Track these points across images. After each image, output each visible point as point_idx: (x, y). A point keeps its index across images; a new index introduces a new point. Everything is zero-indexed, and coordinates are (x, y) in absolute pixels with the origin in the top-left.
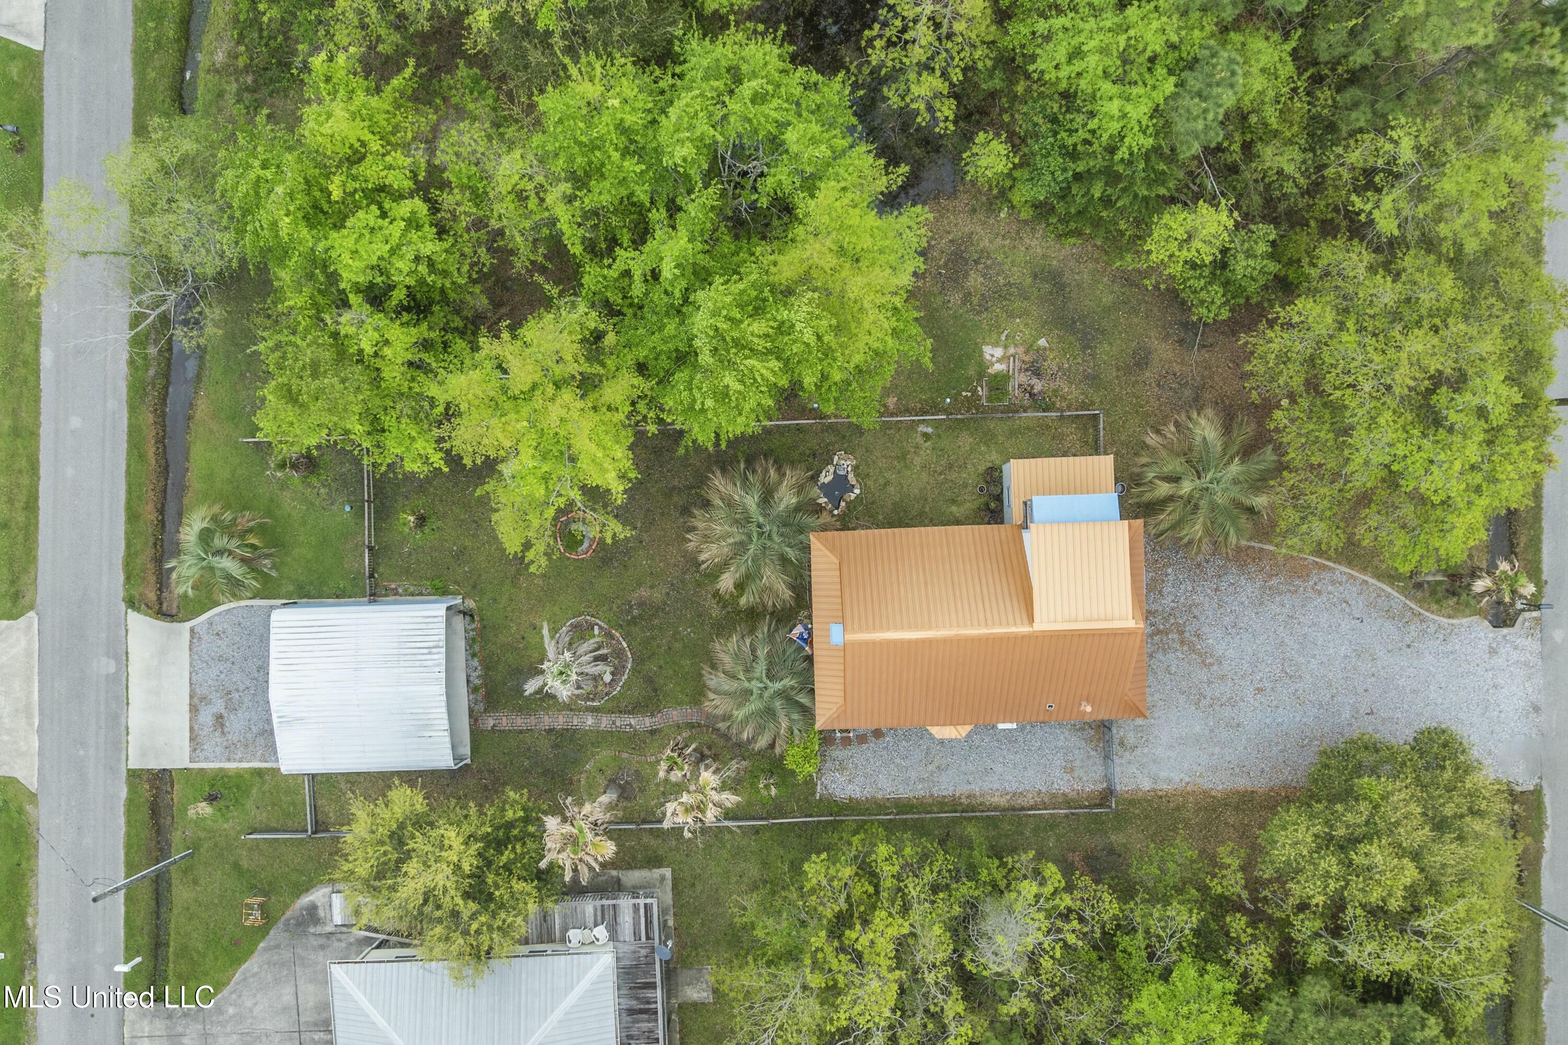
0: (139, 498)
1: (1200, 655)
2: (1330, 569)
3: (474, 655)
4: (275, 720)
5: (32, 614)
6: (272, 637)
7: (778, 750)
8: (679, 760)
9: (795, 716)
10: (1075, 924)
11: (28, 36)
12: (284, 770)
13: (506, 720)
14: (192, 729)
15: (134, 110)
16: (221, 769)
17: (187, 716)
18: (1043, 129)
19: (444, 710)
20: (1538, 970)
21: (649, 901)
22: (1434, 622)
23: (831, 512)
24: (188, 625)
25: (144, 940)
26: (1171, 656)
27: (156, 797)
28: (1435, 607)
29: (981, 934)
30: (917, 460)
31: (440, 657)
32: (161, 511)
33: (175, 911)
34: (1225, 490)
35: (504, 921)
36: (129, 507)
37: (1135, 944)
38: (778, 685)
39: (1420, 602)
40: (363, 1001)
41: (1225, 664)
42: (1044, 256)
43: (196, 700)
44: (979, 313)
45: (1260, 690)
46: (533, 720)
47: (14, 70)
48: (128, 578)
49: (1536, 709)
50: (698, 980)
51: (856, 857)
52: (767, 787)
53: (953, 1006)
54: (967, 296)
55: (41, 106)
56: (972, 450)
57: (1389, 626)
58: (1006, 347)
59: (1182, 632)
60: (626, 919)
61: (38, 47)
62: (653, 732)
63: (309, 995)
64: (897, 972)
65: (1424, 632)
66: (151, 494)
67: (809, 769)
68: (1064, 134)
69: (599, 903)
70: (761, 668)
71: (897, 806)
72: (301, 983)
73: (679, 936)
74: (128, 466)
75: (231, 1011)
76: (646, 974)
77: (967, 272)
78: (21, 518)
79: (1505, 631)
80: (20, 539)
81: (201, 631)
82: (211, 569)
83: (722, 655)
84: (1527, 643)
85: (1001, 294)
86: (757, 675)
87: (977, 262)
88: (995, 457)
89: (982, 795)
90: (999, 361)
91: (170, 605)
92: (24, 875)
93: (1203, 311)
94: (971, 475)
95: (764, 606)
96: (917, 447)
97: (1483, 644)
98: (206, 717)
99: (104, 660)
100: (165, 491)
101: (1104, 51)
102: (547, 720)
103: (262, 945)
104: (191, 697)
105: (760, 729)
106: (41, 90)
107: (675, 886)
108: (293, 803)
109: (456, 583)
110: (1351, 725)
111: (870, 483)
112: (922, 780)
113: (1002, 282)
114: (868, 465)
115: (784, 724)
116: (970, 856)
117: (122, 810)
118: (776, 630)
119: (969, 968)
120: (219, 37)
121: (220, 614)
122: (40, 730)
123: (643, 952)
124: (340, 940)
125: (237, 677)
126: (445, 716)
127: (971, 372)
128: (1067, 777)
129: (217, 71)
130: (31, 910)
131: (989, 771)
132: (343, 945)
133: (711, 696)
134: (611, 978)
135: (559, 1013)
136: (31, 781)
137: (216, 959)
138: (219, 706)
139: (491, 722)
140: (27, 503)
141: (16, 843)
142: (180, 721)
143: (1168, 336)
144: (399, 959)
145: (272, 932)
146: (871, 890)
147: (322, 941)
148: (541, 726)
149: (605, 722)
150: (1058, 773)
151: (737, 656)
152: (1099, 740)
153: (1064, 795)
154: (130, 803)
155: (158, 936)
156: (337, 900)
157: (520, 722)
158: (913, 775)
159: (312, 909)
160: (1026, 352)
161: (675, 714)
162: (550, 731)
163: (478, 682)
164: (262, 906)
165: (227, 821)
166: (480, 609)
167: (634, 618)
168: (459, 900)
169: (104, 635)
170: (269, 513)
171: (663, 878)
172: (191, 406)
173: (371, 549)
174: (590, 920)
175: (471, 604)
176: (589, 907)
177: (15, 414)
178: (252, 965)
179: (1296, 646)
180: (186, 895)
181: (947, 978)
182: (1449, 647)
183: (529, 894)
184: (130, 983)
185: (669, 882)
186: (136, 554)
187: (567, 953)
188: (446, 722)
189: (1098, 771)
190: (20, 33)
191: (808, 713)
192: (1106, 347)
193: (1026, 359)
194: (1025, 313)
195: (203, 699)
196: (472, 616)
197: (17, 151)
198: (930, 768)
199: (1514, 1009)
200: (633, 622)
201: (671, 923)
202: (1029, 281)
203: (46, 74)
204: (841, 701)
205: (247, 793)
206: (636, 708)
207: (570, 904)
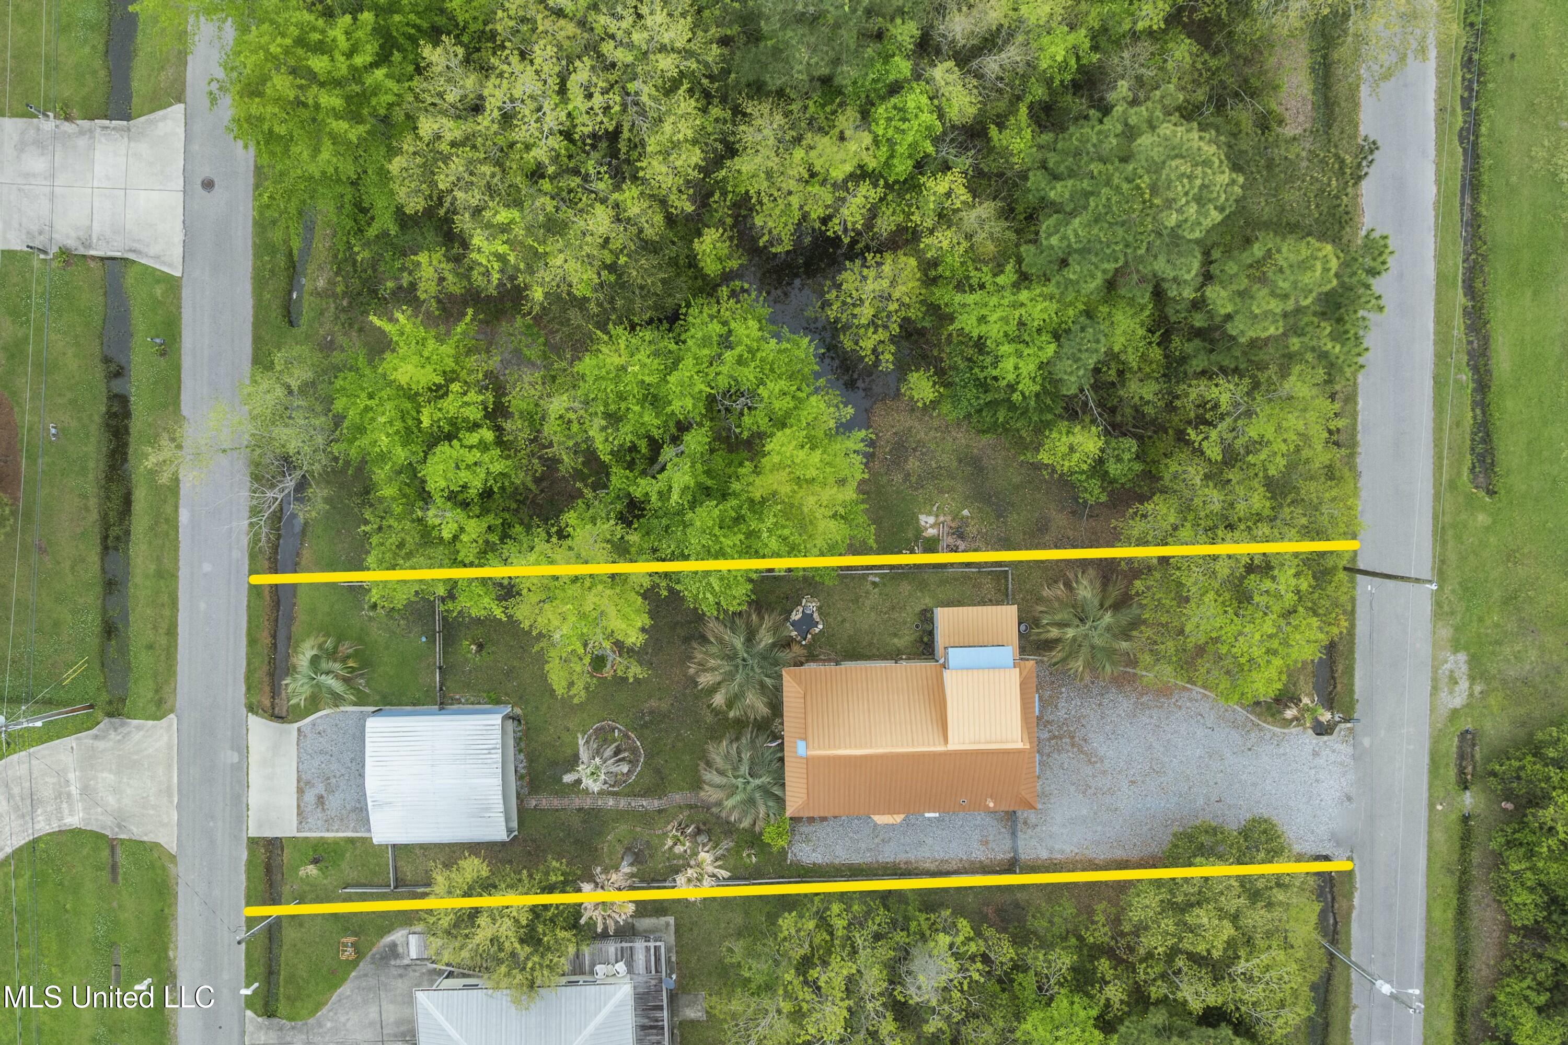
0: (257, 627)
1: (1086, 754)
2: (1188, 689)
3: (520, 751)
4: (370, 804)
5: (172, 716)
6: (367, 740)
7: (757, 829)
8: (682, 838)
9: (771, 804)
10: (979, 965)
11: (170, 265)
12: (375, 841)
13: (546, 801)
14: (298, 806)
15: (253, 324)
16: (322, 838)
17: (295, 796)
18: (962, 366)
19: (500, 797)
20: (1348, 998)
21: (658, 944)
22: (1270, 731)
23: (800, 642)
24: (296, 725)
25: (260, 969)
26: (1064, 755)
27: (269, 858)
28: (1270, 719)
29: (909, 973)
30: (868, 603)
31: (498, 756)
32: (274, 636)
33: (285, 947)
34: (1100, 635)
35: (551, 961)
36: (249, 633)
37: (1028, 981)
38: (758, 782)
39: (1259, 715)
40: (441, 1019)
41: (1106, 762)
42: (968, 446)
43: (302, 784)
44: (916, 489)
45: (1133, 782)
46: (566, 801)
47: (159, 291)
48: (248, 689)
49: (1349, 799)
50: (694, 1003)
51: (817, 913)
52: (749, 856)
53: (888, 1026)
54: (908, 475)
55: (180, 319)
56: (910, 595)
57: (1235, 735)
58: (937, 516)
59: (1073, 737)
60: (640, 958)
61: (178, 274)
62: (660, 811)
63: (392, 1013)
64: (847, 1002)
65: (1262, 738)
66: (266, 623)
67: (782, 843)
68: (976, 370)
69: (619, 945)
70: (744, 769)
71: (850, 870)
72: (384, 1004)
73: (680, 969)
74: (249, 601)
75: (329, 1025)
76: (655, 998)
77: (907, 458)
78: (163, 640)
79: (1325, 738)
80: (163, 658)
81: (307, 730)
82: (318, 685)
83: (714, 756)
84: (1343, 747)
85: (933, 475)
86: (741, 773)
87: (915, 450)
88: (928, 601)
89: (917, 862)
90: (932, 526)
91: (281, 709)
92: (166, 918)
93: (1087, 496)
94: (909, 616)
95: (748, 718)
96: (867, 592)
97: (1308, 749)
98: (310, 797)
99: (229, 752)
100: (276, 620)
101: (1005, 320)
102: (577, 802)
103: (353, 974)
104: (298, 782)
105: (745, 813)
106: (179, 307)
107: (677, 931)
108: (378, 865)
109: (507, 694)
110: (1204, 810)
111: (831, 620)
112: (869, 850)
113: (934, 465)
114: (829, 606)
115: (762, 811)
116: (906, 910)
117: (243, 869)
118: (757, 737)
119: (899, 998)
120: (320, 268)
121: (321, 717)
122: (178, 807)
123: (653, 982)
124: (415, 971)
125: (334, 766)
126: (501, 801)
127: (910, 535)
128: (982, 848)
129: (318, 294)
130: (172, 945)
131: (921, 843)
132: (417, 974)
133: (706, 787)
134: (631, 1002)
135: (591, 1028)
136: (173, 847)
137: (317, 984)
138: (320, 789)
139: (534, 803)
140: (169, 629)
141: (160, 893)
142: (288, 800)
143: (1063, 508)
144: (466, 987)
145: (361, 964)
146: (828, 938)
147: (400, 971)
148: (573, 806)
149: (623, 803)
150: (975, 845)
151: (727, 757)
152: (1008, 820)
153: (981, 862)
154: (250, 863)
155: (270, 966)
156: (413, 939)
157: (556, 803)
158: (863, 846)
159: (393, 946)
160: (953, 520)
161: (678, 798)
162: (580, 810)
163: (523, 771)
164: (353, 945)
165: (326, 878)
166: (525, 715)
167: (646, 723)
168: (517, 945)
169: (229, 733)
170: (360, 640)
171: (668, 924)
172: (298, 554)
173: (440, 668)
174: (612, 958)
175: (518, 711)
176: (611, 948)
177: (159, 559)
178: (346, 989)
179: (1162, 749)
180: (293, 935)
181: (884, 1004)
182: (1281, 751)
183: (569, 940)
184: (249, 1002)
185: (672, 928)
186: (255, 670)
187: (594, 983)
188: (502, 806)
189: (1007, 843)
190: (164, 263)
191: (781, 802)
192: (1015, 516)
193: (953, 525)
194: (952, 490)
195: (308, 783)
196: (519, 721)
197: (161, 355)
198: (876, 841)
199: (1330, 1029)
200: (645, 726)
201: (674, 959)
202: (955, 464)
203: (183, 295)
204: (805, 796)
205: (342, 856)
206: (647, 793)
207: (598, 945)
